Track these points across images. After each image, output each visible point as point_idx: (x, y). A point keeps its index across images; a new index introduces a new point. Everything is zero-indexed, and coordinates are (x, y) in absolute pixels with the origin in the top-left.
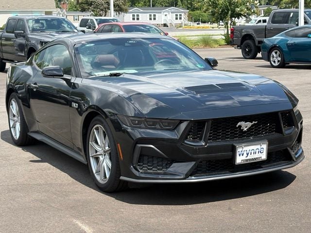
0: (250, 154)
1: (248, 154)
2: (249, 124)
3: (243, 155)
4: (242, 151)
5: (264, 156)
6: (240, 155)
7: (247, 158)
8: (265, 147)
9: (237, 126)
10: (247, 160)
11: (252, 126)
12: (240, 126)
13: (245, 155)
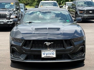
0: (48, 54)
1: (47, 54)
2: (50, 43)
3: (45, 54)
4: (44, 53)
5: (54, 56)
6: (43, 54)
7: (47, 56)
8: (55, 52)
9: (44, 44)
10: (46, 57)
11: (51, 44)
12: (46, 44)
13: (46, 54)
